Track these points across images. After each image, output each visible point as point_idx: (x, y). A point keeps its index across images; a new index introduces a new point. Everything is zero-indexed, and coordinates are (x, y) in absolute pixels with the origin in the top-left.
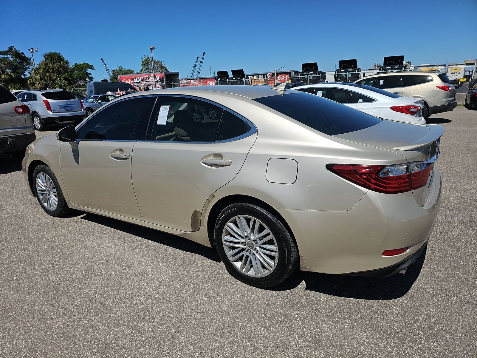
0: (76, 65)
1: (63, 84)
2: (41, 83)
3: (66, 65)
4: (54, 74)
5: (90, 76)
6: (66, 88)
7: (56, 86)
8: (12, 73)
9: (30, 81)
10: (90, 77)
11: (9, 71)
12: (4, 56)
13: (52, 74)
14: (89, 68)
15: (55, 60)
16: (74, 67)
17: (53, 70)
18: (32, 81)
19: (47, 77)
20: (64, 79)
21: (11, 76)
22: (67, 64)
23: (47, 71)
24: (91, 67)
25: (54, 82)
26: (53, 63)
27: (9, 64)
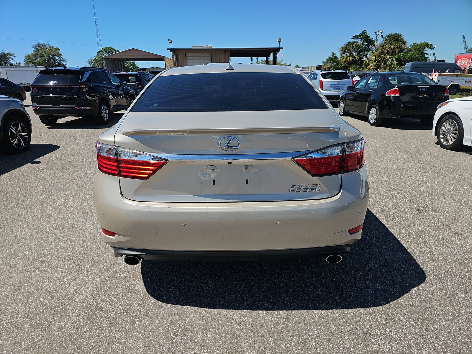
0: (415, 45)
1: (393, 65)
2: (375, 64)
3: (403, 45)
4: (388, 55)
5: (426, 56)
6: (394, 69)
7: (386, 67)
8: (356, 55)
9: (366, 62)
10: (426, 58)
11: (355, 54)
12: (355, 40)
13: (386, 55)
14: (427, 48)
15: (394, 41)
16: (411, 47)
17: (388, 51)
18: (367, 62)
19: (382, 58)
20: (396, 60)
21: (355, 58)
22: (405, 44)
23: (383, 53)
24: (430, 46)
25: (385, 62)
26: (391, 44)
27: (356, 47)
